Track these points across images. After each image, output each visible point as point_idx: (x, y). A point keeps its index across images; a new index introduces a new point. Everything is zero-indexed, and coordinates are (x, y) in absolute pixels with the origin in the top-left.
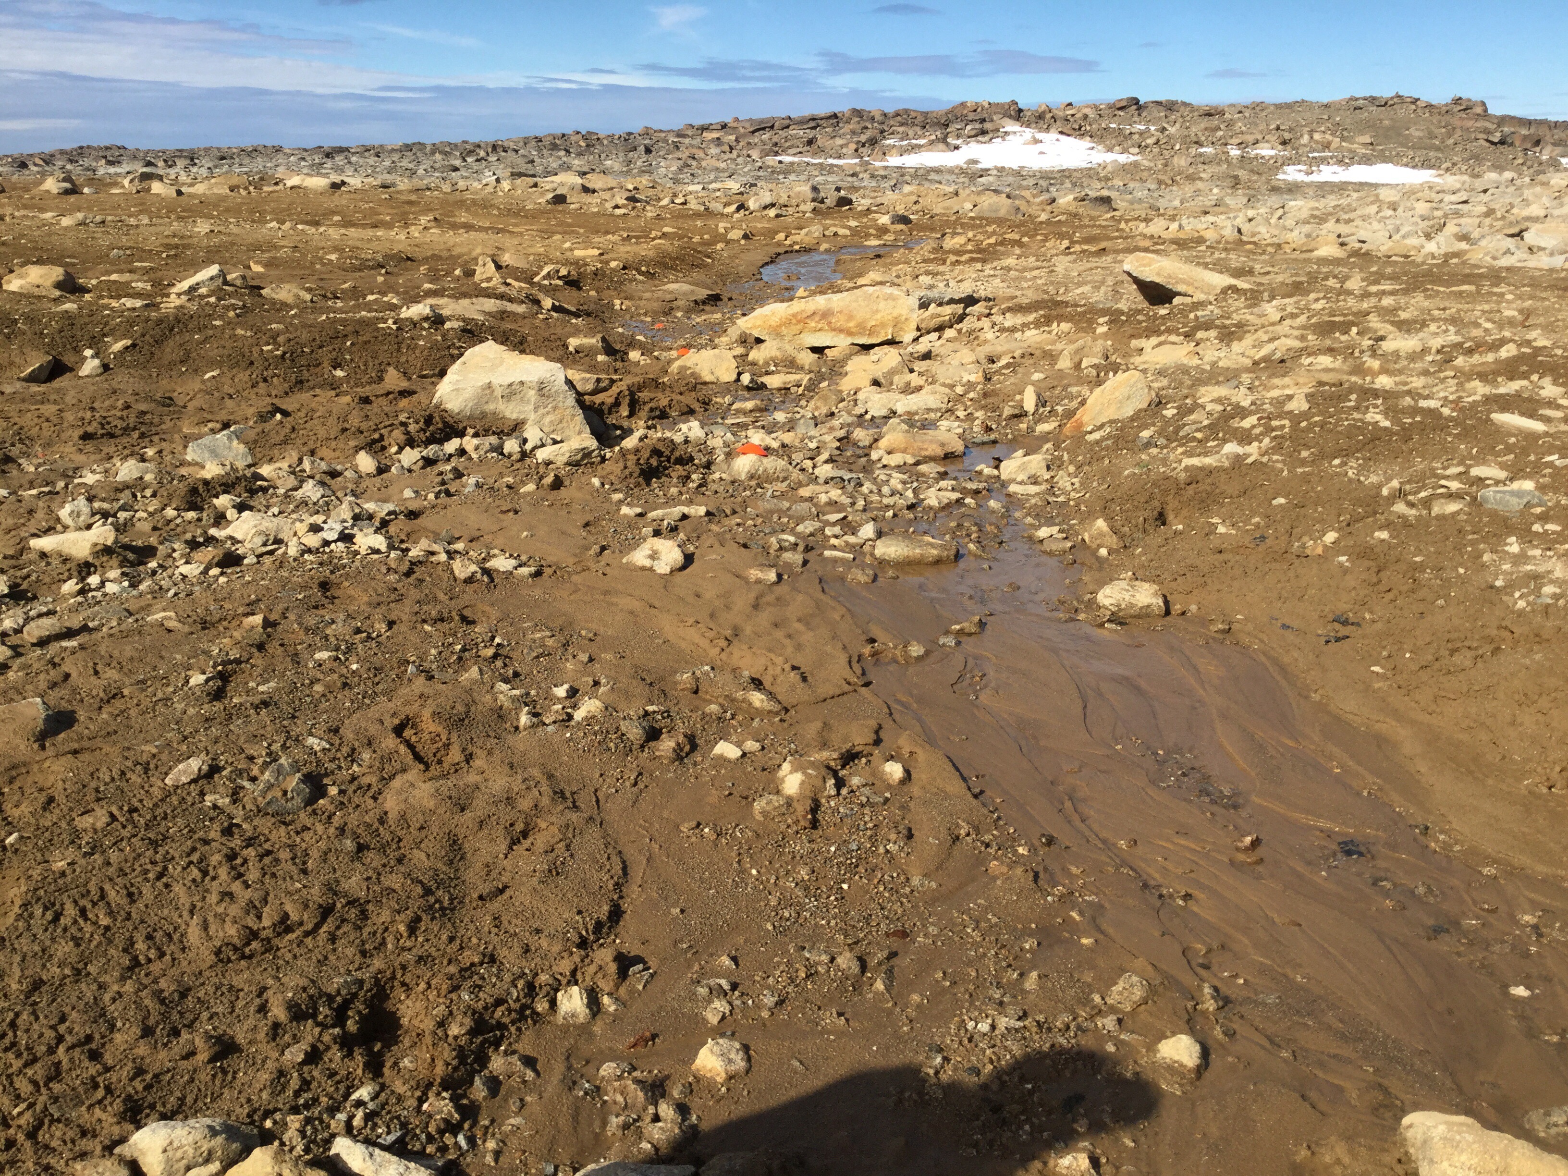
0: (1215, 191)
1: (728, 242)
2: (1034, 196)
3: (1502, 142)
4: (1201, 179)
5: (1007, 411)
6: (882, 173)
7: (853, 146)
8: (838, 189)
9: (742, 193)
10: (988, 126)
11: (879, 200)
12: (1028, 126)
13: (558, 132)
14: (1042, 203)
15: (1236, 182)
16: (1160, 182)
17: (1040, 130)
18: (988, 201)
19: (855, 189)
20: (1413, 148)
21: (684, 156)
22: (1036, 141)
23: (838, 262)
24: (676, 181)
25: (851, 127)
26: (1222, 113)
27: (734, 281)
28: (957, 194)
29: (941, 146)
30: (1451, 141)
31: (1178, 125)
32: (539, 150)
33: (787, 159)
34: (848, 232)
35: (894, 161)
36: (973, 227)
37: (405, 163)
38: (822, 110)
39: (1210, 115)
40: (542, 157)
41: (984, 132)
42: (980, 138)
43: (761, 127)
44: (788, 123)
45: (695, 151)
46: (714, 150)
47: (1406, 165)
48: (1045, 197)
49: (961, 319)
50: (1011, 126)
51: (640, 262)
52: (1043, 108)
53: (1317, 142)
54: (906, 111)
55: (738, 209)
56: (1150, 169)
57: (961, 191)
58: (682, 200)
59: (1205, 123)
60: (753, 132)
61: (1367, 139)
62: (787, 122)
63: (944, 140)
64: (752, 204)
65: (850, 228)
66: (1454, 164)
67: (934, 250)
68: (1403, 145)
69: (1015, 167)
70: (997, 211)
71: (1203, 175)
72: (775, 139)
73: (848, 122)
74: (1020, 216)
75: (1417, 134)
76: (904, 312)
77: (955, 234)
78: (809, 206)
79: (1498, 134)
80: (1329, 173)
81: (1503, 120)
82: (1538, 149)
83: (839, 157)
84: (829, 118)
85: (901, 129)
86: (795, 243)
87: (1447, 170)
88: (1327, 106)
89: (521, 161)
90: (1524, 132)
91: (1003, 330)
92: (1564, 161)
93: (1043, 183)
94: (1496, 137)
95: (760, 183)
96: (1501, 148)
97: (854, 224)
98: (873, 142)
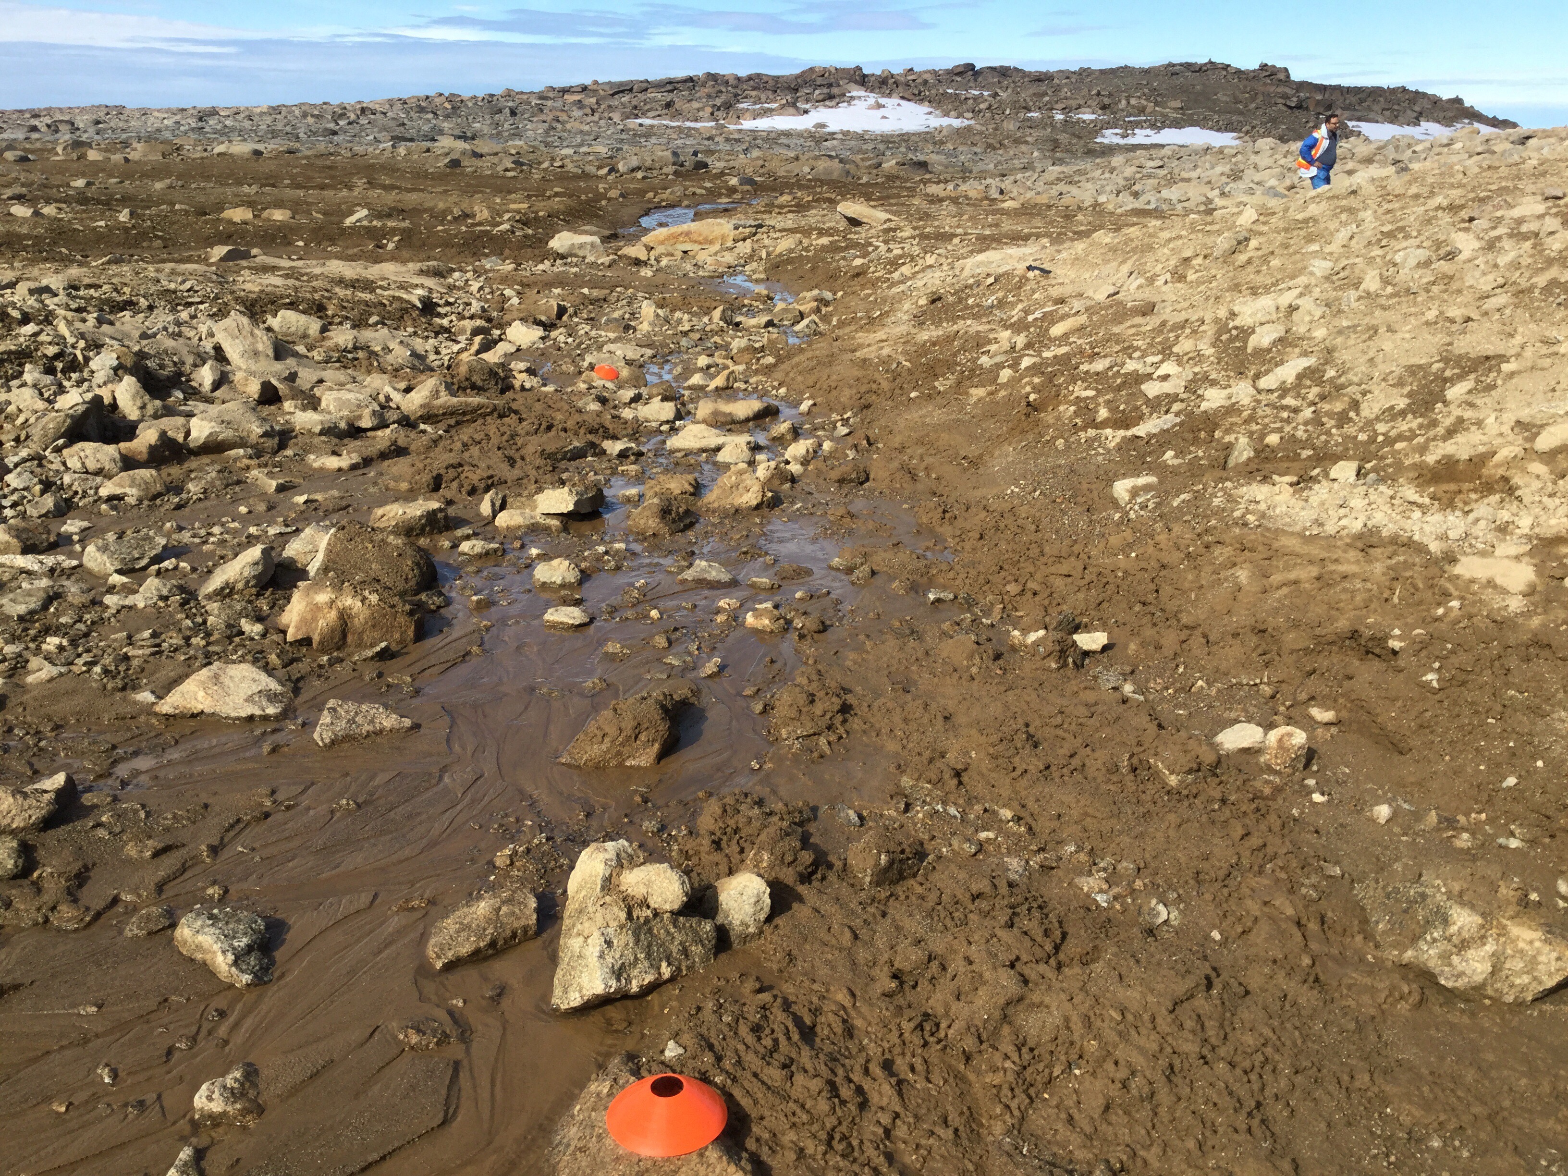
0: (1036, 154)
2: (867, 160)
3: (1299, 107)
4: (1027, 142)
6: (736, 136)
7: (709, 110)
8: (695, 153)
9: (611, 158)
10: (835, 91)
11: (732, 163)
12: (872, 91)
13: (422, 94)
14: (870, 167)
15: (1057, 146)
16: (988, 146)
17: (884, 95)
18: (822, 165)
19: (710, 152)
20: (1219, 112)
21: (549, 119)
22: (879, 106)
24: (548, 144)
25: (707, 90)
26: (1050, 79)
28: (800, 158)
29: (791, 110)
30: (1253, 106)
31: (1009, 91)
32: (407, 112)
33: (647, 122)
34: (704, 192)
35: (748, 124)
36: (809, 188)
38: (678, 74)
39: (1039, 80)
40: (411, 119)
41: (831, 97)
42: (827, 103)
43: (621, 90)
44: (646, 86)
45: (558, 114)
46: (577, 113)
47: (1211, 129)
48: (874, 161)
49: (755, 234)
50: (856, 92)
52: (886, 73)
53: (1133, 107)
54: (758, 75)
55: (610, 172)
56: (981, 133)
58: (560, 163)
59: (1034, 89)
60: (613, 95)
61: (1177, 104)
63: (794, 105)
64: (621, 167)
65: (705, 188)
67: (766, 205)
68: (1211, 110)
69: (859, 131)
70: (831, 173)
71: (1029, 139)
72: (635, 102)
73: (704, 85)
74: (847, 178)
75: (1224, 98)
76: (727, 231)
77: (790, 194)
78: (670, 169)
79: (1295, 99)
80: (1142, 136)
81: (1302, 86)
83: (696, 120)
84: (685, 81)
85: (754, 93)
87: (1247, 133)
88: (1147, 72)
89: (392, 124)
90: (1318, 97)
92: (1350, 124)
93: (881, 147)
94: (1293, 102)
95: (625, 147)
96: (1296, 112)
97: (709, 185)
98: (727, 106)
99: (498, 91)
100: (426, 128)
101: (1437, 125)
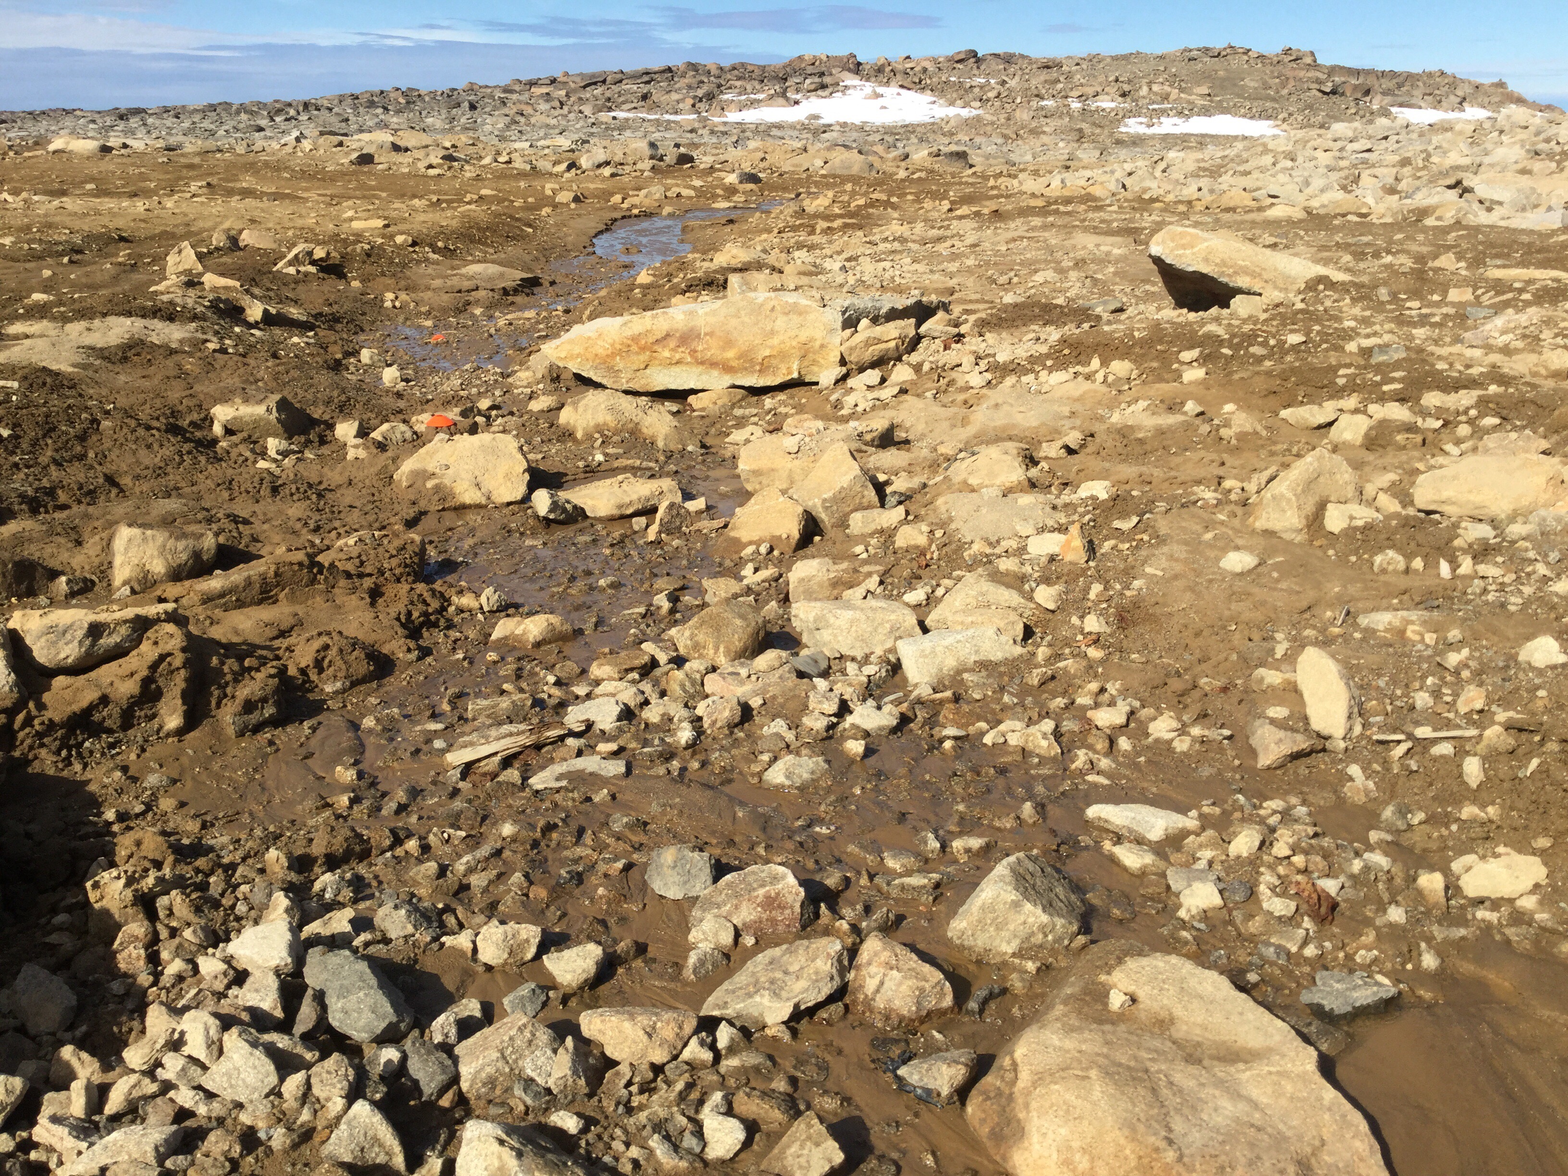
0: (1063, 145)
1: (555, 206)
2: (884, 152)
3: (1334, 92)
4: (1044, 132)
6: (722, 129)
7: (691, 102)
8: (677, 146)
9: (572, 151)
10: (827, 80)
11: (722, 158)
12: (868, 80)
13: (377, 90)
14: (894, 159)
15: (1081, 137)
16: (1005, 137)
17: (881, 84)
18: (839, 157)
19: (696, 146)
20: (1249, 98)
21: (512, 112)
22: (878, 96)
24: (502, 138)
25: (686, 81)
26: (1059, 65)
27: (560, 256)
28: (805, 150)
29: (781, 100)
30: (1285, 92)
31: (1017, 78)
32: (355, 107)
33: (621, 115)
34: (692, 193)
35: (733, 116)
36: (832, 186)
37: (206, 124)
38: (656, 65)
39: (1048, 67)
40: (358, 115)
41: (823, 87)
42: (820, 92)
43: (593, 82)
44: (621, 78)
45: (523, 107)
46: (543, 106)
47: (1244, 116)
48: (896, 152)
49: (914, 344)
50: (851, 80)
51: (436, 237)
52: (882, 61)
53: (1156, 94)
54: (743, 65)
55: (569, 168)
56: (993, 123)
57: (809, 147)
58: (506, 158)
59: (1044, 76)
60: (585, 87)
61: (1204, 90)
62: (619, 76)
63: (783, 94)
64: (585, 162)
65: (694, 188)
66: (1290, 115)
67: (796, 215)
68: (1239, 96)
69: (858, 122)
70: (850, 168)
71: (1046, 129)
72: (608, 94)
73: (683, 76)
74: (874, 173)
75: (1253, 84)
77: (812, 194)
78: (647, 164)
79: (1330, 84)
80: (1169, 125)
81: (1333, 70)
82: (1368, 99)
83: (676, 113)
84: (663, 71)
85: (738, 83)
86: (634, 206)
87: (1284, 120)
88: (1162, 57)
90: (1354, 81)
92: (1394, 110)
93: (890, 138)
94: (1328, 87)
95: (593, 140)
96: (1334, 98)
97: (698, 183)
98: (710, 97)
99: (461, 84)
101: (1483, 110)
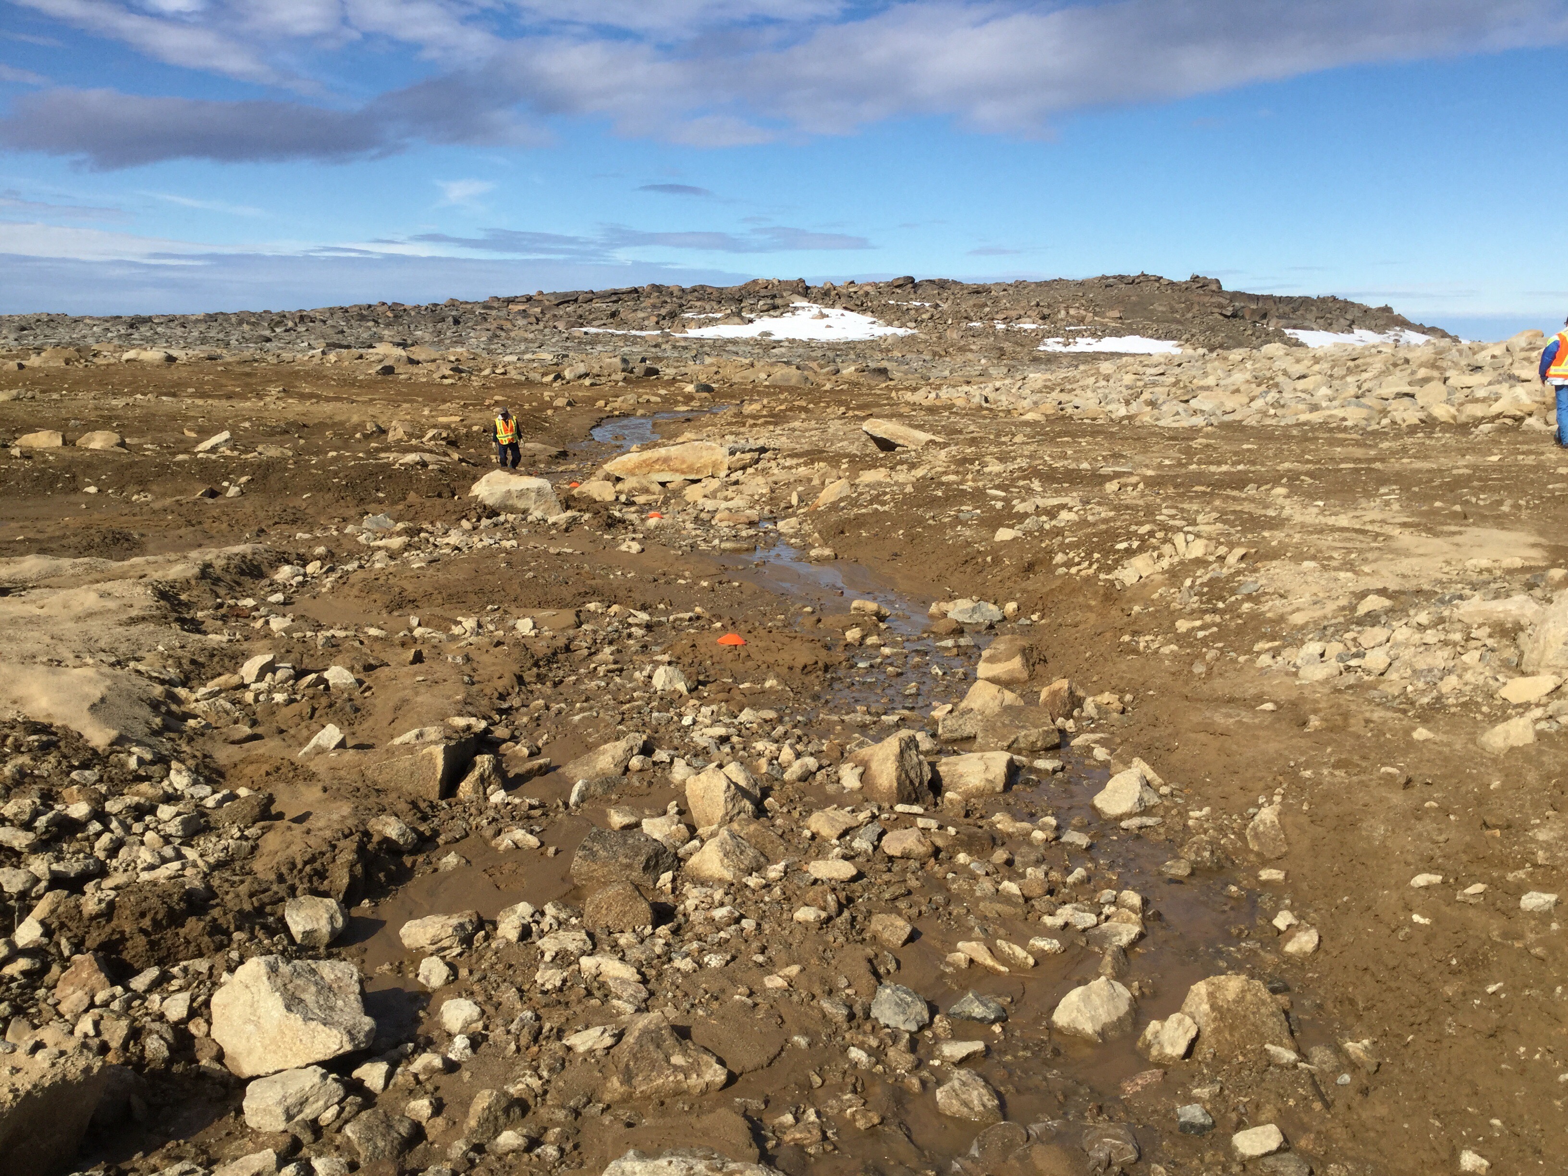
0: (983, 361)
2: (822, 367)
3: (1234, 316)
4: (971, 350)
5: (783, 505)
6: (683, 344)
7: (655, 319)
8: (643, 360)
9: (557, 364)
10: (778, 301)
11: (683, 370)
12: (815, 302)
13: (364, 302)
14: (828, 373)
15: (1001, 354)
16: (935, 354)
17: (827, 306)
18: (780, 372)
19: (660, 359)
20: (1157, 321)
21: (492, 327)
22: (823, 316)
23: (654, 425)
24: (491, 352)
25: (651, 301)
26: (988, 291)
27: (572, 440)
28: (752, 365)
29: (737, 320)
30: (1190, 315)
31: (949, 302)
32: (347, 321)
33: (592, 330)
34: (658, 399)
35: (693, 333)
36: (768, 395)
37: (214, 334)
39: (978, 292)
40: (351, 327)
41: (775, 307)
42: (771, 313)
43: (566, 300)
44: (591, 297)
45: (503, 322)
46: (521, 322)
47: (1151, 337)
48: (831, 368)
49: (757, 461)
50: (800, 302)
52: (828, 285)
53: (1073, 317)
54: (702, 287)
55: (556, 378)
56: (926, 341)
57: (756, 362)
58: (502, 370)
59: (974, 300)
60: (558, 305)
61: (1117, 314)
63: (739, 314)
64: (568, 374)
65: (660, 396)
66: (1193, 336)
67: (735, 415)
68: (1148, 319)
69: (805, 339)
70: (788, 380)
71: (973, 347)
72: (580, 312)
73: (648, 296)
74: (809, 385)
75: (1161, 308)
76: (720, 457)
77: (752, 401)
78: (620, 376)
79: (1231, 309)
80: (1083, 345)
81: (1236, 296)
82: (1265, 321)
83: (641, 329)
84: (630, 292)
85: (698, 304)
86: (615, 409)
87: (1187, 341)
88: (1082, 284)
89: (330, 331)
90: (1253, 306)
91: (784, 468)
92: (1288, 331)
93: (830, 354)
94: (1229, 311)
95: (571, 354)
96: (1233, 320)
97: (663, 392)
98: (673, 315)
99: (442, 300)
100: (365, 335)
101: (1370, 333)
